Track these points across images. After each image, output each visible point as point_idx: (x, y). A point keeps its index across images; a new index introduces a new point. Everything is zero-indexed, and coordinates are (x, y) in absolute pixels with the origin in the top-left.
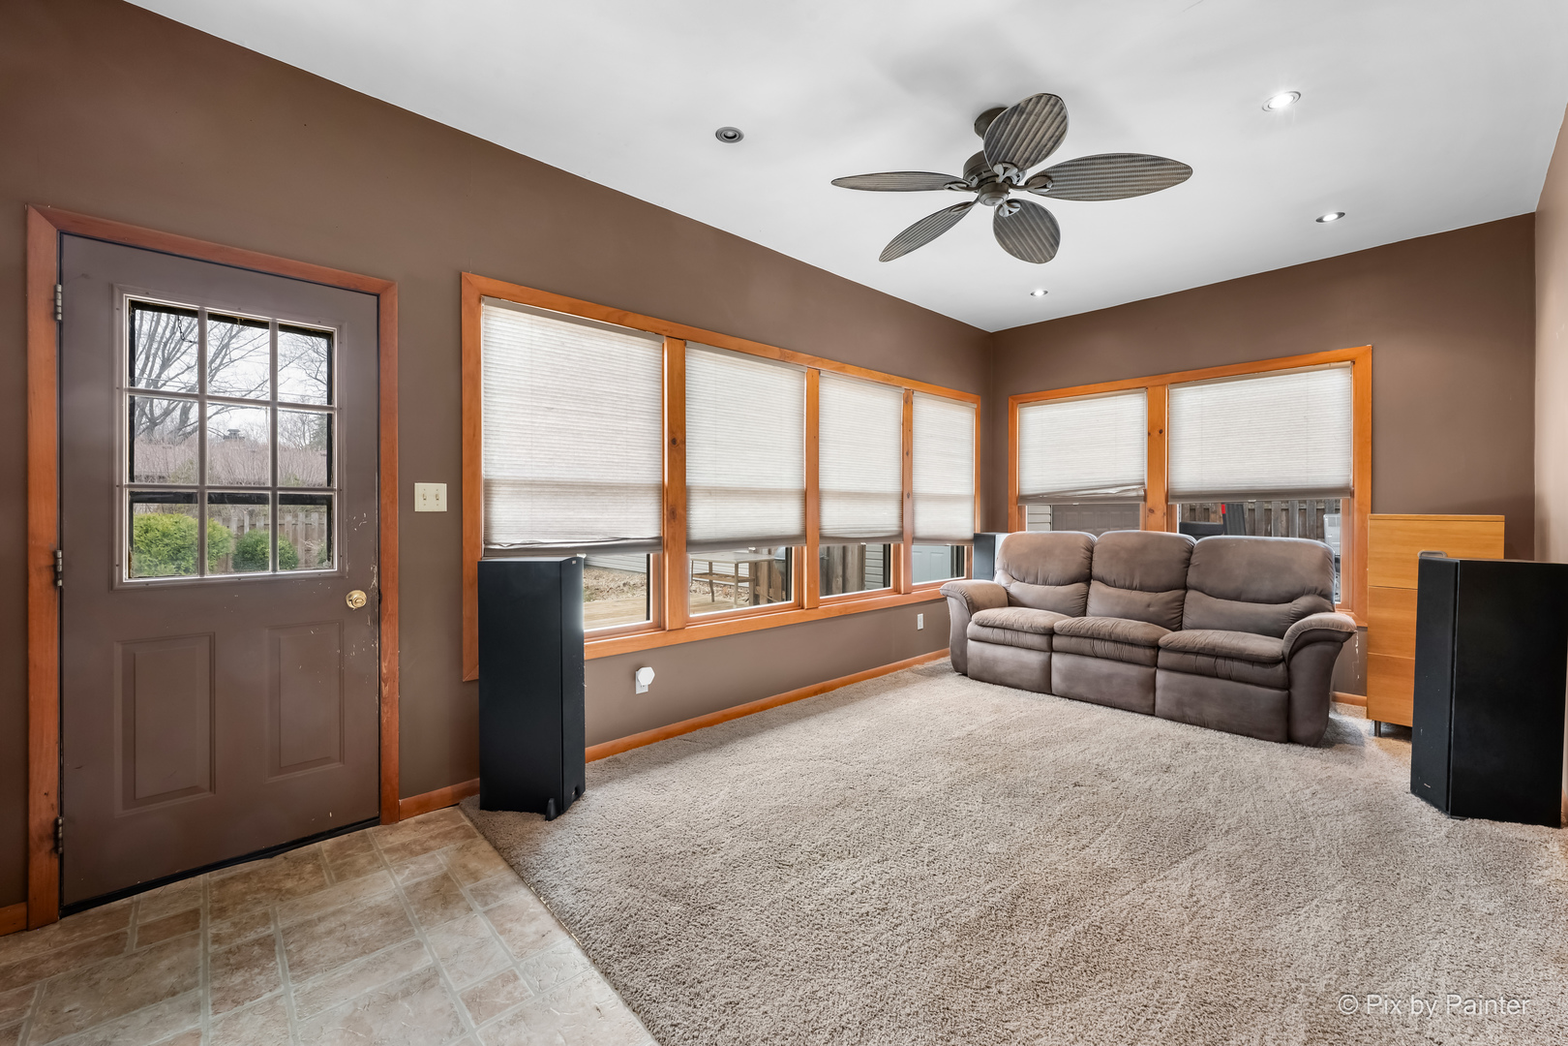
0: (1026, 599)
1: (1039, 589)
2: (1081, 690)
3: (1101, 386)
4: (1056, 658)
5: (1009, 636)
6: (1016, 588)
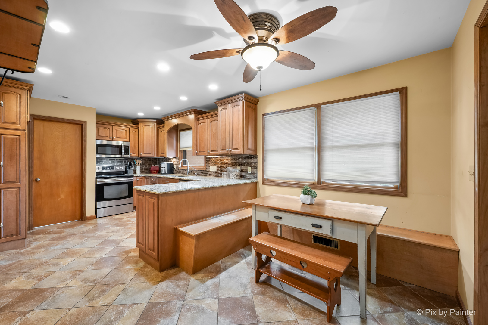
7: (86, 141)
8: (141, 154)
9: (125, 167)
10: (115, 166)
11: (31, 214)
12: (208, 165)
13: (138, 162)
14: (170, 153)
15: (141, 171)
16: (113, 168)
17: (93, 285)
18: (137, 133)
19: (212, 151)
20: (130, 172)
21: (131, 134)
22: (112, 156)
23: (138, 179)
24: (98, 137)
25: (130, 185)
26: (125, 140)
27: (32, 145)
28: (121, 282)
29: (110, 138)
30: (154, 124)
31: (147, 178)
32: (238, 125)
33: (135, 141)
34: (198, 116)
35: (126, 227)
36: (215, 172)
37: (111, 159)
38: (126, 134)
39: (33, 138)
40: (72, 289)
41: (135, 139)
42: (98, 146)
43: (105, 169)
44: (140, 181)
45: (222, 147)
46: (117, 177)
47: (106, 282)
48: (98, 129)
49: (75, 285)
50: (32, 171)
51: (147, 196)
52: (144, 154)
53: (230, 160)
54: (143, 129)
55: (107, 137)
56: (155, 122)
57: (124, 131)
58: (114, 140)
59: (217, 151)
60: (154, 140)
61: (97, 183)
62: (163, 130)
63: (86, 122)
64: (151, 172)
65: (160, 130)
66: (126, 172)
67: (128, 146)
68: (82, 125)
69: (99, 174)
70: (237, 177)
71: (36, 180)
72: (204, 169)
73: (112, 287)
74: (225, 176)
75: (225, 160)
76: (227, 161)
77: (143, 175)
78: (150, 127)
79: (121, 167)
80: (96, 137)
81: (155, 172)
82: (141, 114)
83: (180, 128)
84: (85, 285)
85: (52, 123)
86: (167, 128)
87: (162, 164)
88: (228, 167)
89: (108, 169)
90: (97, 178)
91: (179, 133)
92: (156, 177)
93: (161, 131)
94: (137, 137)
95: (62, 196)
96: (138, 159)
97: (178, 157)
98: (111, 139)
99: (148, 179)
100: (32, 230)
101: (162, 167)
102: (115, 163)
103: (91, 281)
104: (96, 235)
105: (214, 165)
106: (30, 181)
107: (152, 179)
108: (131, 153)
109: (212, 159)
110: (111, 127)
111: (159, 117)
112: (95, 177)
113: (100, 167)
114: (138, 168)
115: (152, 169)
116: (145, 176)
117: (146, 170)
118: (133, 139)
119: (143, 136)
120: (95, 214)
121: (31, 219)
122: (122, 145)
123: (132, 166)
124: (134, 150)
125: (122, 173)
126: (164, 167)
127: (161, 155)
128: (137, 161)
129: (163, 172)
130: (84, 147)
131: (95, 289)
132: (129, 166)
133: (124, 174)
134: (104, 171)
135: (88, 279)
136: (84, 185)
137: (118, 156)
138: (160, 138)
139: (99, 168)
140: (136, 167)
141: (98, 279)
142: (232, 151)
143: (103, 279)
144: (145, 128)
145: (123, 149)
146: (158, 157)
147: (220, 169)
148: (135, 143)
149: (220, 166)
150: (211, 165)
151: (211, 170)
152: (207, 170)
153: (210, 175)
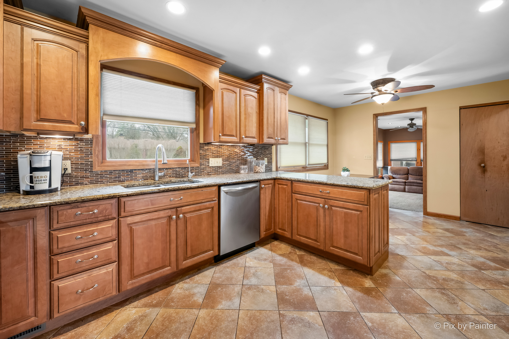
0: (396, 178)
1: (399, 176)
2: (411, 191)
3: (413, 141)
4: (406, 186)
5: (397, 183)
6: (394, 176)
12: (204, 158)
17: (448, 292)
28: (423, 274)
32: (285, 114)
36: (219, 167)
40: (473, 304)
47: (435, 284)
49: (466, 306)
72: (196, 165)
73: (434, 277)
75: (235, 150)
76: (238, 151)
84: (456, 297)
103: (447, 295)
105: (217, 157)
109: (213, 148)
131: (450, 287)
135: (448, 301)
141: (439, 292)
143: (434, 287)
147: (227, 162)
149: (227, 159)
150: (211, 157)
151: (210, 165)
152: (202, 166)
153: (210, 174)
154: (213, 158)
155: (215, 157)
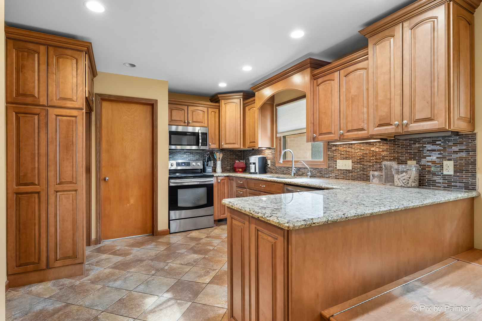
7: (157, 127)
8: (223, 144)
9: (202, 163)
10: (191, 162)
11: (99, 223)
12: (332, 159)
13: (219, 156)
14: (263, 142)
15: (222, 168)
16: (188, 164)
18: (217, 115)
19: (349, 131)
20: (209, 170)
21: (210, 116)
22: (188, 147)
23: (219, 181)
24: (172, 122)
25: (210, 188)
26: (203, 124)
27: (99, 134)
29: (185, 122)
30: (239, 100)
31: (231, 179)
32: (433, 64)
33: (215, 126)
34: (317, 71)
35: (207, 256)
36: (349, 171)
37: (187, 152)
38: (204, 117)
39: (101, 124)
41: (215, 123)
42: (171, 133)
43: (180, 166)
44: (221, 183)
45: (380, 120)
46: (194, 177)
48: (171, 110)
50: (99, 168)
51: (253, 226)
52: (226, 144)
53: (385, 147)
54: (225, 109)
55: (182, 121)
56: (240, 95)
57: (201, 112)
58: (189, 125)
59: (362, 130)
60: (239, 122)
61: (171, 185)
62: (252, 107)
63: (157, 100)
64: (234, 170)
65: (247, 108)
66: (204, 170)
67: (206, 134)
68: (152, 105)
69: (171, 172)
70: (413, 184)
71: (105, 179)
72: (324, 167)
74: (376, 180)
75: (372, 149)
76: (377, 150)
77: (225, 175)
78: (234, 104)
79: (198, 163)
80: (169, 122)
81: (240, 170)
82: (223, 86)
83: (276, 102)
85: (121, 104)
86: (259, 102)
87: (252, 159)
88: (385, 163)
89: (183, 165)
90: (170, 178)
91: (276, 109)
92: (244, 178)
93: (249, 108)
94: (217, 120)
95: (132, 201)
96: (218, 152)
97: (275, 147)
98: (186, 124)
99: (233, 180)
100: (100, 244)
101: (251, 163)
102: (191, 157)
104: (166, 268)
105: (346, 158)
106: (98, 180)
107: (238, 180)
108: (210, 144)
109: (341, 148)
110: (186, 107)
111: (246, 87)
112: (168, 176)
113: (174, 162)
114: (219, 163)
115: (236, 165)
116: (227, 176)
117: (228, 167)
118: (212, 124)
119: (225, 118)
120: (167, 228)
121: (99, 230)
122: (200, 131)
123: (211, 161)
124: (214, 138)
125: (200, 171)
126: (254, 163)
127: (249, 145)
128: (218, 154)
129: (252, 170)
130: (155, 134)
132: (208, 162)
133: (201, 173)
134: (179, 168)
136: (155, 188)
137: (194, 147)
138: (247, 119)
139: (173, 165)
140: (216, 163)
142: (411, 125)
144: (228, 106)
145: (200, 137)
146: (245, 147)
147: (359, 166)
148: (215, 130)
149: (360, 161)
150: (339, 159)
151: (338, 168)
152: (329, 168)
153: (338, 177)
154: (341, 159)
155: (344, 159)
